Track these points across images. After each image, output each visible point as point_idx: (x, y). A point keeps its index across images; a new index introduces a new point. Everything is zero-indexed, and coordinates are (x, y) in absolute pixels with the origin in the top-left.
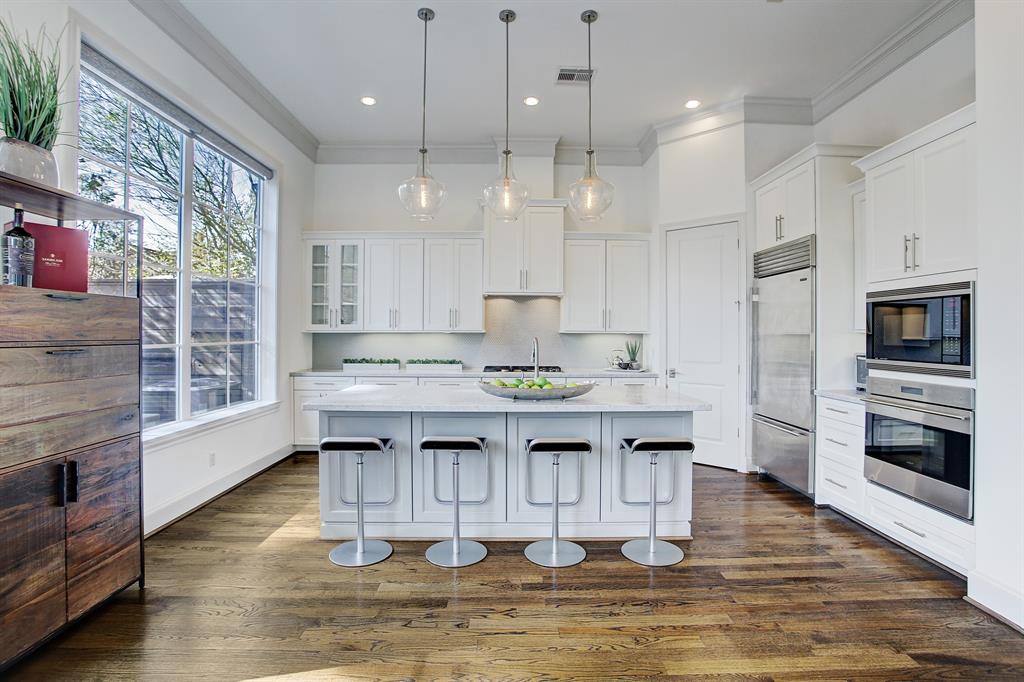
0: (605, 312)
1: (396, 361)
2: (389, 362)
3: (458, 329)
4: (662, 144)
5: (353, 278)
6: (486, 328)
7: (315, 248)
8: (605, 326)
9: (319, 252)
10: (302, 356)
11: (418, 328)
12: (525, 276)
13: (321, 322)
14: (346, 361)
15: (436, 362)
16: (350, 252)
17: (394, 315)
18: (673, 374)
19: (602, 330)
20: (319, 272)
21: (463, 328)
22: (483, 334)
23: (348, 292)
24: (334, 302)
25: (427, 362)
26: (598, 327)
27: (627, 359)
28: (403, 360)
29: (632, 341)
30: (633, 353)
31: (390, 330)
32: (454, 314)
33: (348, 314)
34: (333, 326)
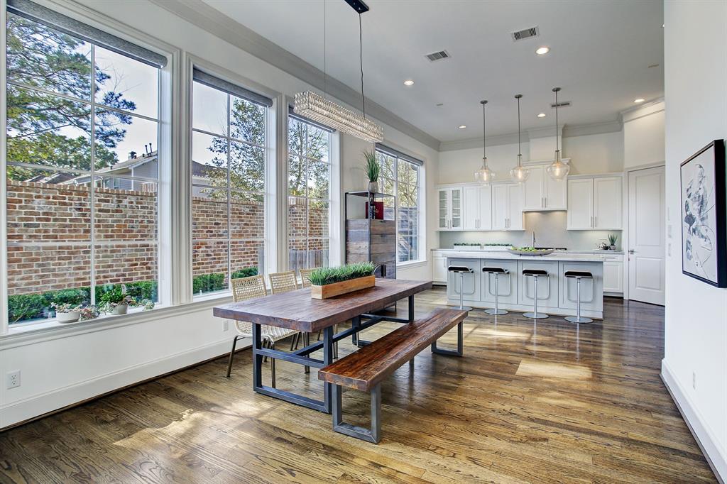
0: (592, 218)
1: (479, 245)
2: (475, 245)
3: (509, 229)
4: (626, 122)
5: (458, 206)
6: (526, 228)
7: (440, 192)
8: (593, 226)
9: (442, 194)
10: (435, 242)
11: (489, 229)
12: (545, 201)
13: (444, 226)
14: (455, 245)
15: (499, 245)
16: (456, 194)
17: (478, 222)
18: (632, 252)
19: (591, 228)
20: (442, 203)
21: (512, 228)
22: (524, 231)
23: (456, 211)
24: (449, 217)
25: (495, 245)
26: (587, 226)
27: (609, 244)
28: (482, 244)
29: (611, 234)
30: (613, 241)
31: (475, 229)
32: (508, 221)
33: (456, 222)
34: (449, 228)
